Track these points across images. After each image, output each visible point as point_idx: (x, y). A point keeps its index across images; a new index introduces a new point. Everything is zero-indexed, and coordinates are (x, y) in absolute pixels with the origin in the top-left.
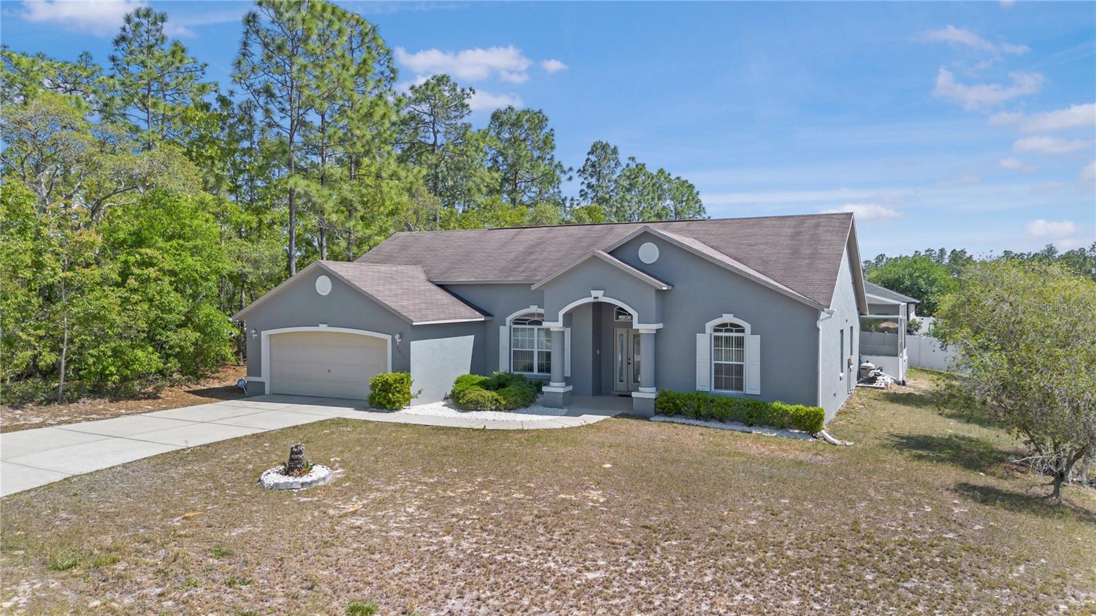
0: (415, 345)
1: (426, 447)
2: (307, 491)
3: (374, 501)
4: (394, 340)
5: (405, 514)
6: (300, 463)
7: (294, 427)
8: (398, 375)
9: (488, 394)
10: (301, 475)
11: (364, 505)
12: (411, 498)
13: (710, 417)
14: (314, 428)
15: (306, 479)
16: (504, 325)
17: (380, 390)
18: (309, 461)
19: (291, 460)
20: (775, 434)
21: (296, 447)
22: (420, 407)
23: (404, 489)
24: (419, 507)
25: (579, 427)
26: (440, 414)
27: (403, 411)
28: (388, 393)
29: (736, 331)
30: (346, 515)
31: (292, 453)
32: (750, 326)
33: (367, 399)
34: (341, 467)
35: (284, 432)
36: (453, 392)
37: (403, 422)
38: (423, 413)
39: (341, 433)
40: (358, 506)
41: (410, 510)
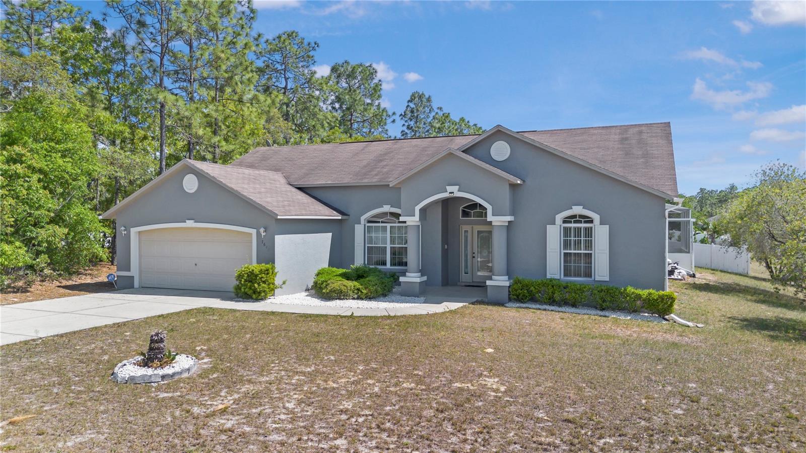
0: (280, 240)
1: (297, 334)
2: (168, 384)
3: (246, 394)
4: (258, 234)
5: (284, 411)
6: (161, 353)
7: (159, 316)
8: (264, 266)
9: (350, 284)
10: (162, 366)
11: (235, 400)
12: (289, 390)
13: (564, 303)
14: (179, 317)
15: (168, 370)
16: (359, 223)
17: (246, 281)
18: (172, 350)
19: (151, 349)
20: (629, 318)
21: (157, 334)
22: (285, 297)
23: (280, 380)
24: (300, 402)
25: (443, 313)
26: (305, 303)
27: (268, 301)
28: (253, 283)
29: (585, 222)
30: (213, 414)
31: (152, 341)
32: (599, 216)
33: (233, 290)
34: (207, 356)
35: (148, 321)
36: (316, 283)
37: (269, 310)
38: (288, 302)
39: (208, 322)
40: (229, 401)
41: (290, 406)
